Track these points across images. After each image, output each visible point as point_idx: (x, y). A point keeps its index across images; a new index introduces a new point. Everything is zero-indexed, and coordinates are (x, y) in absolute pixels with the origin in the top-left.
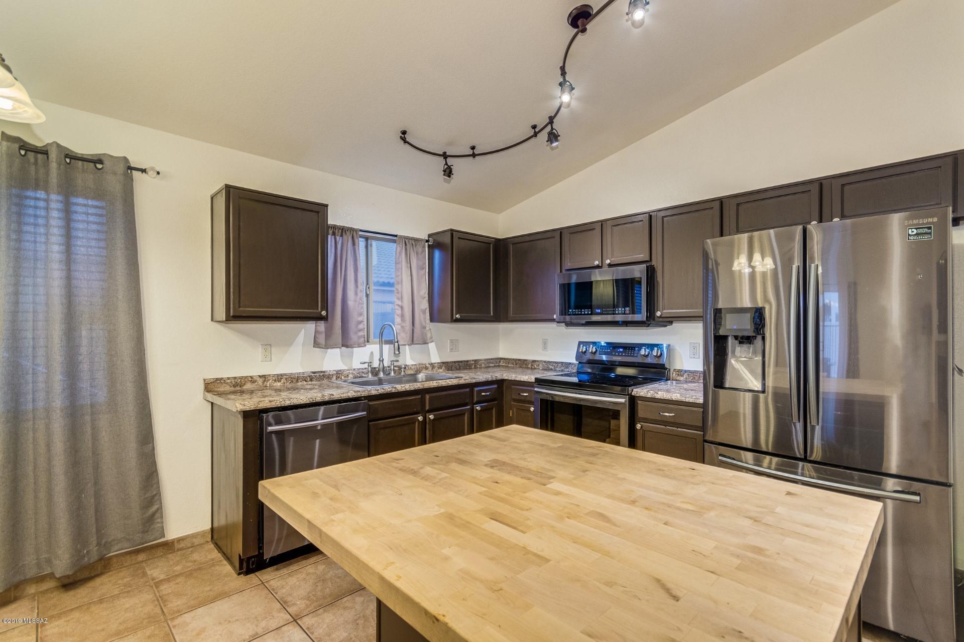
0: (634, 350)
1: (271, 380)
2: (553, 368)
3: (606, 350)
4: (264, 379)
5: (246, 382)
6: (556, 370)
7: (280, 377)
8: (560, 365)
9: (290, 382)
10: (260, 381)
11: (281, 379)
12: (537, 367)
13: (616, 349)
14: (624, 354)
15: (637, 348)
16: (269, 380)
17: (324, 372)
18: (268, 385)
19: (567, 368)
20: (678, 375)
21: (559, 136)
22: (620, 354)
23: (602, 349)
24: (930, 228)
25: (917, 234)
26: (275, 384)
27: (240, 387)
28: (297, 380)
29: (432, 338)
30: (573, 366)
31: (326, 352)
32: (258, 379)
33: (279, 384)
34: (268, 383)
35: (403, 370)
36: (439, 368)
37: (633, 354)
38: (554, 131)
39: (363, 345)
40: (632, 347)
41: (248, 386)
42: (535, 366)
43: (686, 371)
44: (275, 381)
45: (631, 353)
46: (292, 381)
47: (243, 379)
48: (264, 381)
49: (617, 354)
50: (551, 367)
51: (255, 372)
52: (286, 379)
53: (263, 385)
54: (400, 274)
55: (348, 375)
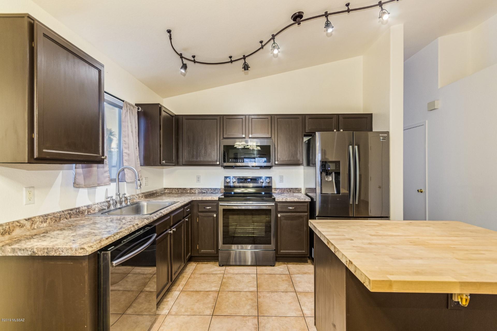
0: (256, 180)
1: (38, 222)
2: (205, 192)
3: (241, 181)
4: (32, 222)
5: (14, 227)
6: (208, 193)
7: (46, 217)
8: (210, 190)
9: (54, 221)
10: (28, 224)
11: (47, 219)
12: (194, 192)
13: (247, 180)
14: (251, 182)
15: (257, 179)
16: (36, 222)
17: (78, 208)
18: (36, 228)
19: (215, 191)
20: (275, 190)
21: (250, 67)
22: (249, 182)
23: (239, 180)
24: (385, 137)
25: (382, 139)
26: (42, 226)
27: (9, 234)
28: (60, 219)
29: (141, 176)
30: (218, 190)
31: (78, 191)
32: (26, 222)
33: (45, 225)
34: (36, 225)
35: (129, 200)
36: (142, 197)
37: (256, 182)
38: (246, 63)
39: (108, 184)
40: (255, 179)
41: (17, 232)
42: (193, 191)
43: (278, 189)
44: (42, 222)
45: (255, 182)
46: (56, 220)
47: (11, 225)
48: (32, 223)
49: (247, 182)
50: (204, 191)
51: (21, 216)
52: (51, 219)
53: (31, 228)
54: (127, 129)
55: (95, 209)
